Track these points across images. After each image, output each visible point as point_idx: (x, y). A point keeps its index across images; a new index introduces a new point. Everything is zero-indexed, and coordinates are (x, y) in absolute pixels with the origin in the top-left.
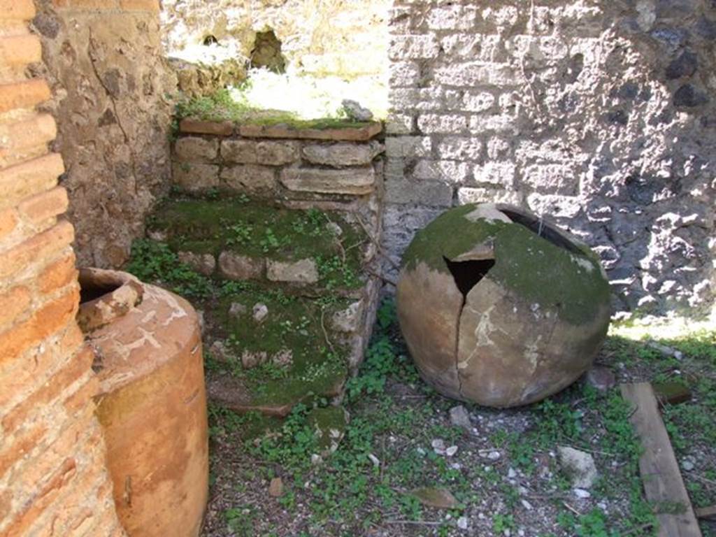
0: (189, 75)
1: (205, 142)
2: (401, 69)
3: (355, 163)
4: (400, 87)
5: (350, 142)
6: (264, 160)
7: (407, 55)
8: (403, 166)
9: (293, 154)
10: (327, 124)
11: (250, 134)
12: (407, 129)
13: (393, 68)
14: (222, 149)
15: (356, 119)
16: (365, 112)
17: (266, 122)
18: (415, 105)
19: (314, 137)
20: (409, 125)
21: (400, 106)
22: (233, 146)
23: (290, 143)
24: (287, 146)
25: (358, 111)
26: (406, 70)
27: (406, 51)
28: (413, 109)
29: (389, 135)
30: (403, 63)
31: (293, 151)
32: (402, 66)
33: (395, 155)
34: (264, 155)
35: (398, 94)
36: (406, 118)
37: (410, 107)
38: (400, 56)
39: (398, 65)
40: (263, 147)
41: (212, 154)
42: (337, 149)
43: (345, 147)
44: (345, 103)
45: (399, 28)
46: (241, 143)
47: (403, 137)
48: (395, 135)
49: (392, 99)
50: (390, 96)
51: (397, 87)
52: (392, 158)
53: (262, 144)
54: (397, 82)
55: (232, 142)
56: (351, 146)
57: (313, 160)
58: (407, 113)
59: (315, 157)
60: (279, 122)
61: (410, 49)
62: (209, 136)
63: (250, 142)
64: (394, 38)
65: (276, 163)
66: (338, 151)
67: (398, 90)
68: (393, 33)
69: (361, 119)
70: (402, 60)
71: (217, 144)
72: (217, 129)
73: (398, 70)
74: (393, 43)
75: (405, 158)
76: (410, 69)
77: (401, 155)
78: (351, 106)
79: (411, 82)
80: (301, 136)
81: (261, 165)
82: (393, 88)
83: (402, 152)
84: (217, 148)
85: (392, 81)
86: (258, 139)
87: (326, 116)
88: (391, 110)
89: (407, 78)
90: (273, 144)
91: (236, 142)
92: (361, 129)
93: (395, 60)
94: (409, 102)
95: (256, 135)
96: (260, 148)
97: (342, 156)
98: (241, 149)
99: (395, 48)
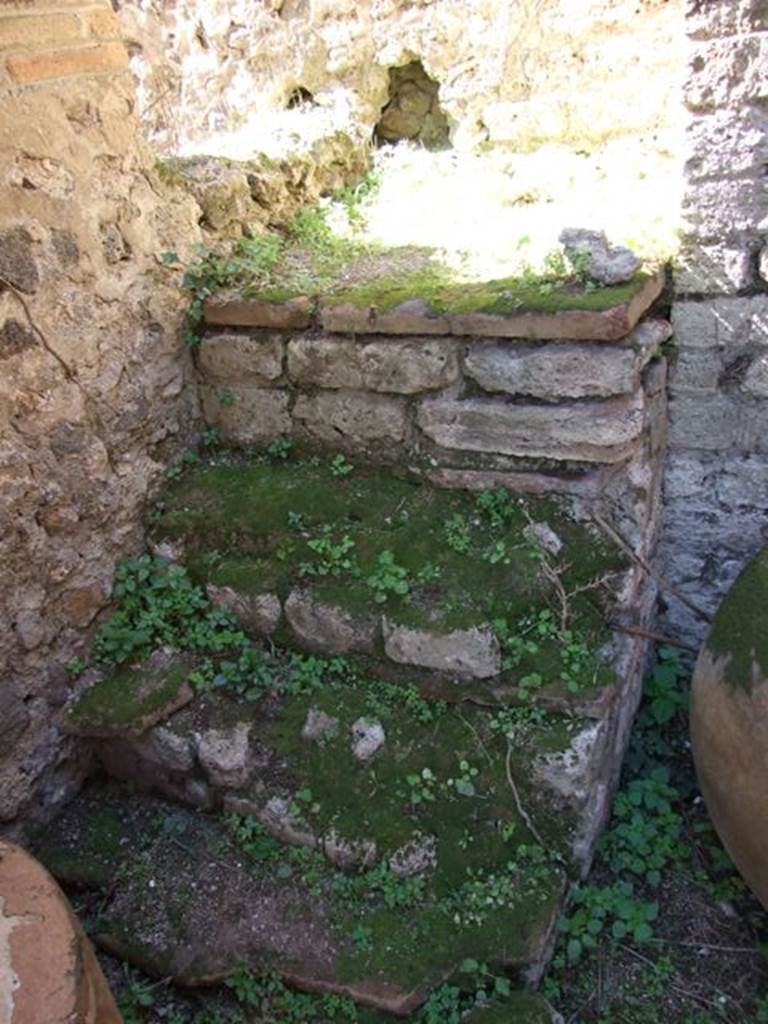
0: (228, 193)
1: (255, 346)
2: (720, 131)
3: (591, 393)
4: (717, 177)
5: (583, 342)
6: (378, 383)
7: (738, 91)
8: (717, 366)
9: (443, 370)
10: (519, 302)
11: (345, 328)
12: (730, 283)
13: (698, 130)
14: (290, 357)
15: (596, 281)
16: (619, 260)
17: (380, 296)
18: (757, 220)
19: (490, 332)
20: (736, 274)
21: (715, 225)
22: (311, 352)
23: (434, 347)
24: (428, 353)
25: (601, 259)
26: (733, 132)
27: (735, 81)
28: (748, 230)
29: (681, 297)
30: (724, 116)
31: (442, 364)
32: (724, 123)
33: (699, 343)
34: (377, 373)
35: (711, 197)
36: (730, 254)
37: (741, 226)
38: (717, 97)
39: (710, 121)
40: (375, 356)
41: (273, 368)
42: (547, 359)
43: (565, 357)
44: (567, 239)
45: (717, 19)
46: (327, 346)
47: (718, 302)
48: (698, 297)
49: (692, 210)
50: (687, 203)
51: (707, 178)
52: (691, 350)
53: (371, 348)
54: (709, 167)
55: (308, 343)
56: (582, 354)
57: (489, 385)
58: (733, 241)
59: (494, 377)
60: (408, 298)
61: (748, 74)
62: (262, 333)
63: (345, 345)
64: (702, 48)
65: (406, 390)
66: (548, 365)
67: (710, 186)
68: (700, 35)
69: (608, 280)
70: (722, 106)
71: (279, 347)
72: (275, 317)
73: (710, 135)
74: (698, 64)
75: (722, 349)
76: (746, 128)
77: (712, 342)
78: (583, 246)
79: (748, 161)
80: (459, 330)
81: (373, 391)
82: (697, 182)
83: (716, 337)
84: (280, 358)
85: (693, 163)
86: (364, 338)
87: (519, 274)
88: (690, 239)
89: (735, 153)
90: (396, 348)
91: (316, 343)
92: (608, 314)
93: (703, 109)
94: (736, 214)
95: (357, 329)
96: (369, 356)
97: (558, 376)
98: (328, 360)
99: (705, 77)
